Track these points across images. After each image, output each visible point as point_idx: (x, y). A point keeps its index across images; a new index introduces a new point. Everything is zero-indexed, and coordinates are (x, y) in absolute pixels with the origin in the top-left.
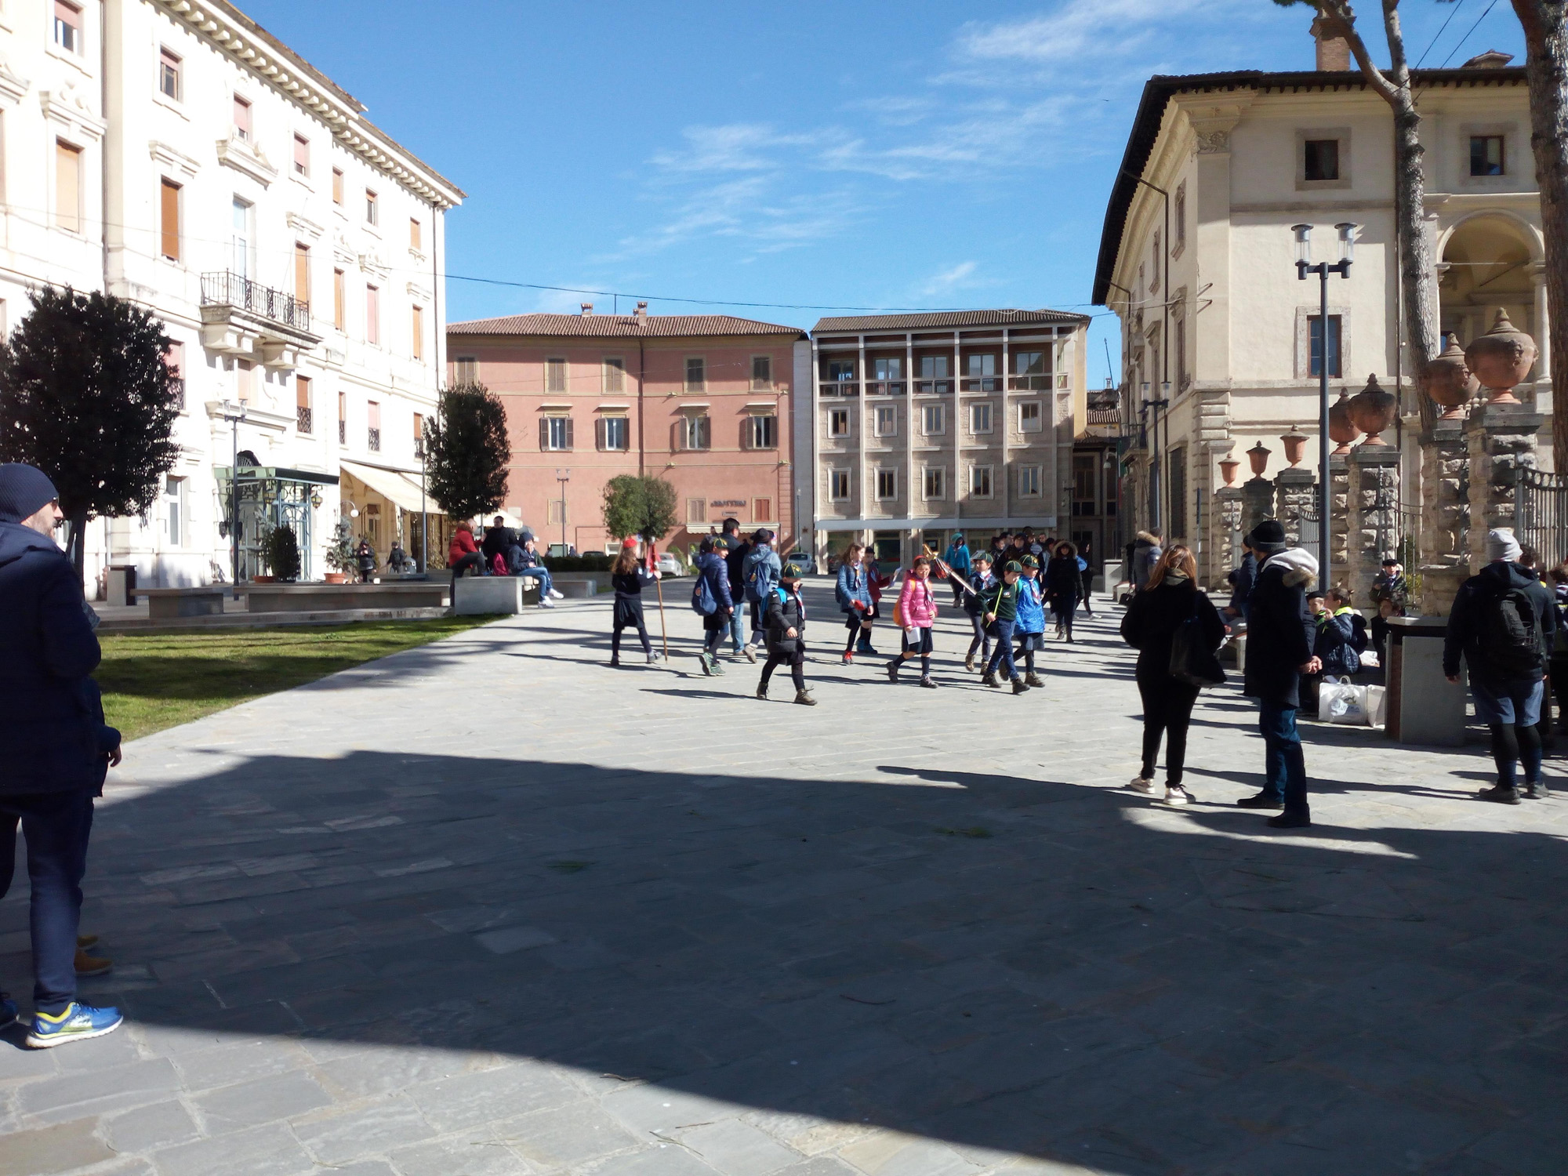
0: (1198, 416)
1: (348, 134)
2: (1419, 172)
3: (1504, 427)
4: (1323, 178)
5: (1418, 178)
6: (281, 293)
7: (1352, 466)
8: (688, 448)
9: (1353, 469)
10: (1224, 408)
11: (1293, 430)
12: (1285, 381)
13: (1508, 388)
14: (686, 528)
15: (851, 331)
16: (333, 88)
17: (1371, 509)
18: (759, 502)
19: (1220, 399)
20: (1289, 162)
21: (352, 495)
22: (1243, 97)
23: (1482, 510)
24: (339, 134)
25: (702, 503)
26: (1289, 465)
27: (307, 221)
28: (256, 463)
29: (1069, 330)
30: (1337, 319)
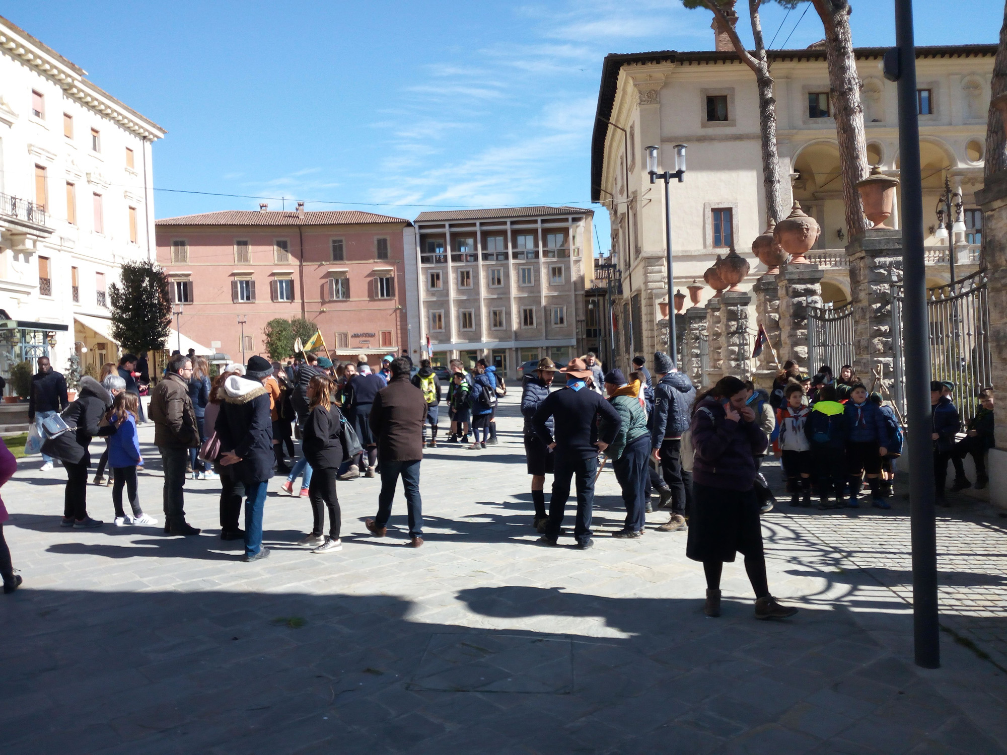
0: (646, 274)
1: (75, 90)
2: (772, 115)
3: (799, 279)
4: (719, 120)
5: (772, 119)
6: (21, 200)
7: (722, 305)
8: (335, 298)
9: (723, 307)
10: (661, 269)
11: (694, 282)
12: (699, 251)
13: (802, 253)
14: (335, 352)
15: (440, 220)
16: (60, 58)
17: (734, 333)
18: (384, 333)
19: (659, 263)
20: (698, 110)
21: (85, 337)
22: (666, 67)
23: (787, 335)
24: (67, 90)
25: (346, 336)
26: (692, 305)
27: (43, 150)
28: (8, 318)
29: (579, 219)
30: (730, 210)
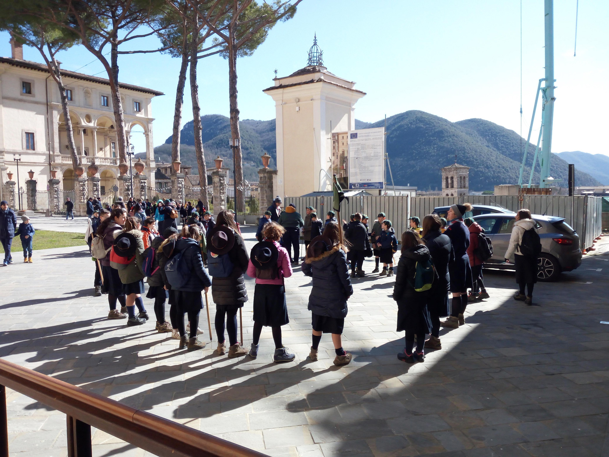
4: (28, 93)
10: (3, 157)
19: (2, 154)
20: (19, 87)
22: (6, 65)
30: (33, 134)
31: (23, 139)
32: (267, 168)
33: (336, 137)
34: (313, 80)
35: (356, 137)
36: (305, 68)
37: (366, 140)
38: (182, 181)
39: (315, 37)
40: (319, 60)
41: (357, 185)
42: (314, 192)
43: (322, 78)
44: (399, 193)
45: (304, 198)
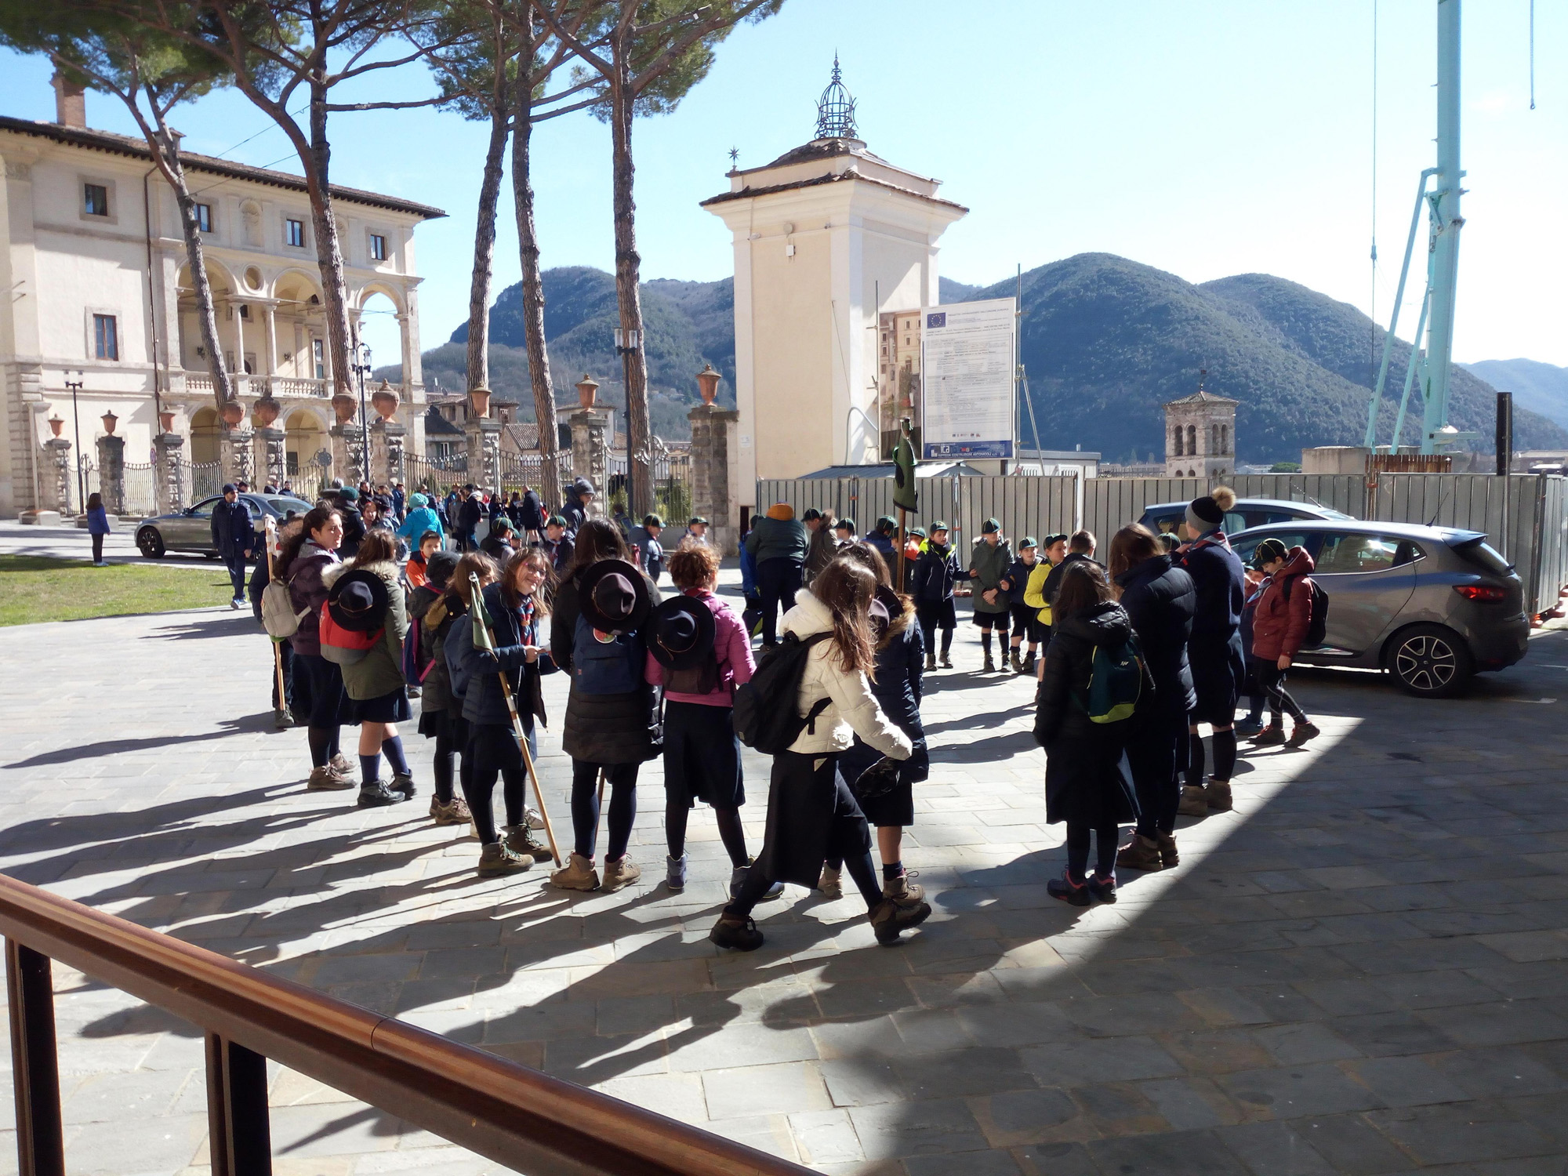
0: (18, 382)
4: (99, 213)
10: (38, 378)
12: (82, 361)
19: (35, 370)
20: (75, 198)
22: (42, 143)
30: (113, 318)
31: (88, 333)
32: (711, 404)
33: (891, 324)
34: (829, 174)
35: (943, 324)
36: (808, 145)
37: (968, 330)
38: (495, 438)
39: (836, 64)
40: (845, 123)
41: (945, 449)
42: (833, 467)
43: (855, 169)
44: (1053, 467)
45: (808, 483)
